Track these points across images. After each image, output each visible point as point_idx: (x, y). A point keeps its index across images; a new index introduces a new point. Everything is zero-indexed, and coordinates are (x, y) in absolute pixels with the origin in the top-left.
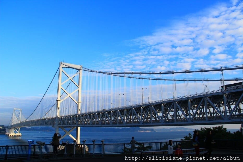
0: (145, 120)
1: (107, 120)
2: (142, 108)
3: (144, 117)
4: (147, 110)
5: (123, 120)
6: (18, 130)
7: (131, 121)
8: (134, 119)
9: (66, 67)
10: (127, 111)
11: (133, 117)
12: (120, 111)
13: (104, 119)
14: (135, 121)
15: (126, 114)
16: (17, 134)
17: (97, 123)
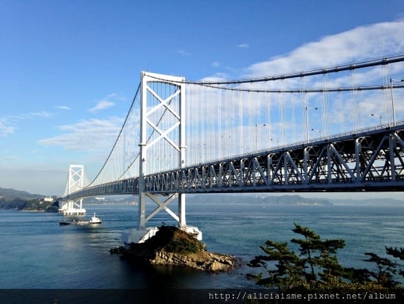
0: (314, 178)
1: (234, 180)
2: (307, 150)
3: (310, 170)
4: (319, 154)
5: (265, 178)
6: (79, 203)
7: (283, 179)
8: (290, 176)
9: (157, 82)
10: (274, 158)
11: (286, 172)
12: (259, 160)
13: (227, 177)
14: (291, 179)
15: (271, 165)
16: (78, 211)
17: (213, 186)
